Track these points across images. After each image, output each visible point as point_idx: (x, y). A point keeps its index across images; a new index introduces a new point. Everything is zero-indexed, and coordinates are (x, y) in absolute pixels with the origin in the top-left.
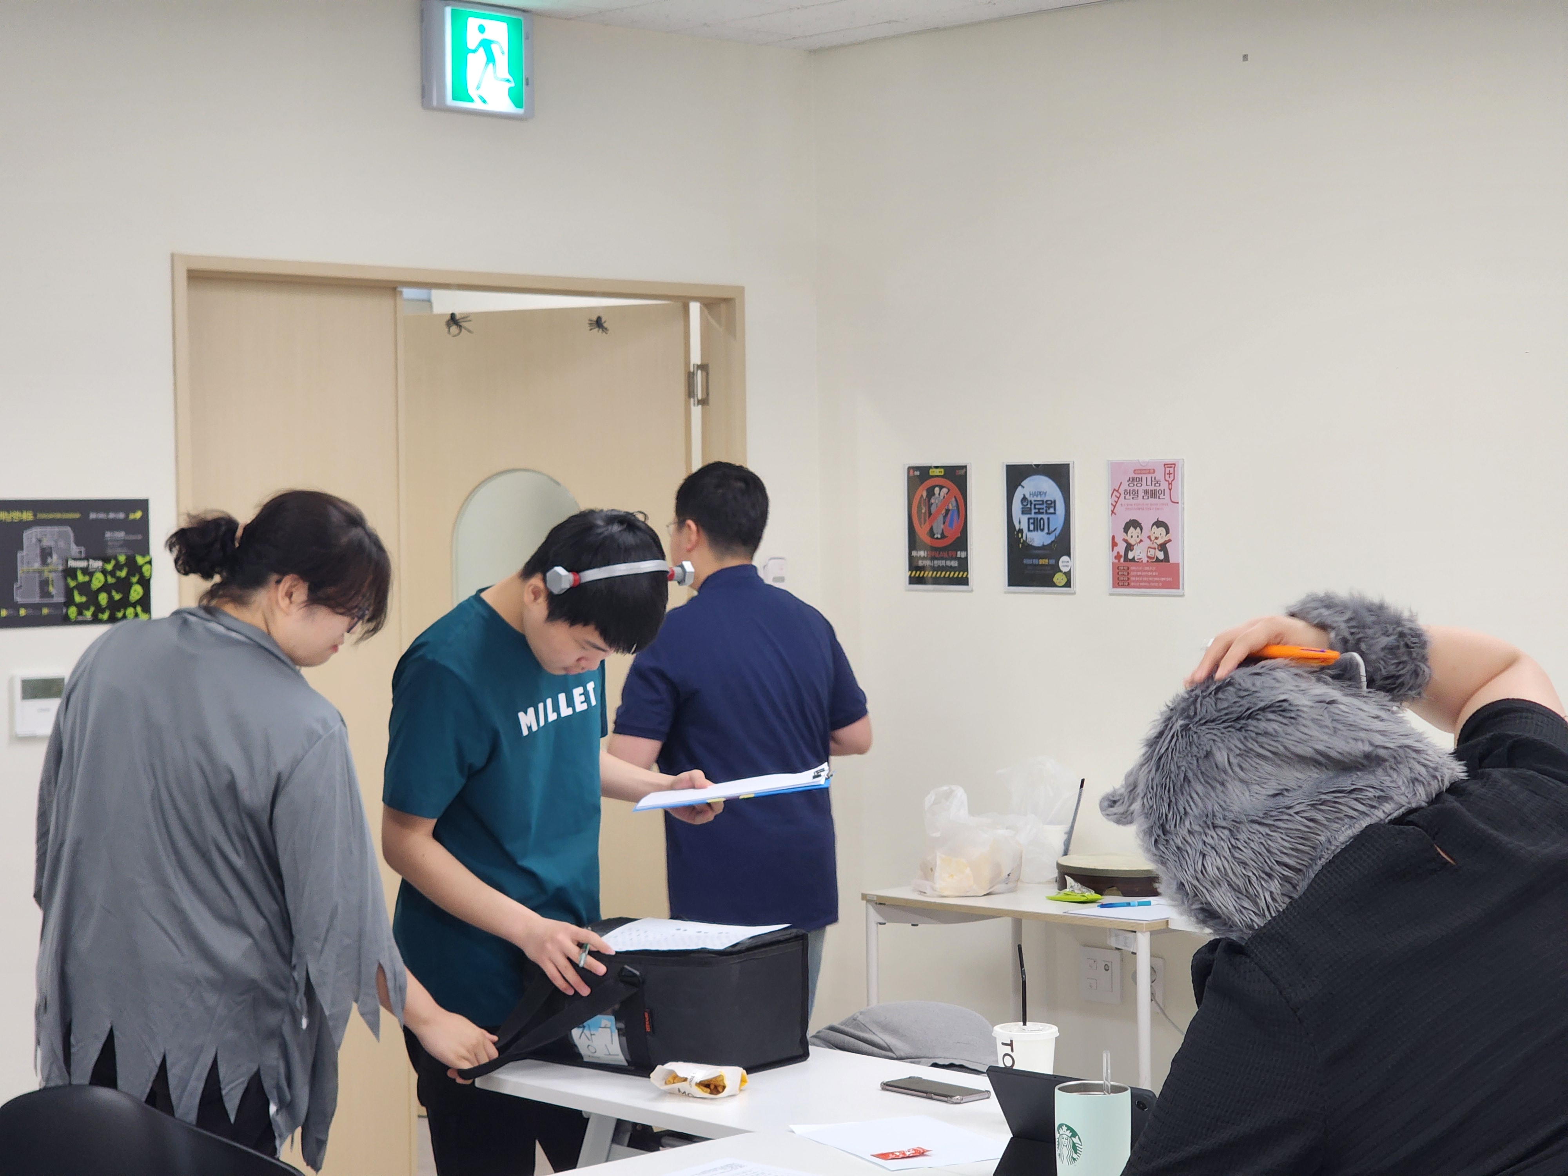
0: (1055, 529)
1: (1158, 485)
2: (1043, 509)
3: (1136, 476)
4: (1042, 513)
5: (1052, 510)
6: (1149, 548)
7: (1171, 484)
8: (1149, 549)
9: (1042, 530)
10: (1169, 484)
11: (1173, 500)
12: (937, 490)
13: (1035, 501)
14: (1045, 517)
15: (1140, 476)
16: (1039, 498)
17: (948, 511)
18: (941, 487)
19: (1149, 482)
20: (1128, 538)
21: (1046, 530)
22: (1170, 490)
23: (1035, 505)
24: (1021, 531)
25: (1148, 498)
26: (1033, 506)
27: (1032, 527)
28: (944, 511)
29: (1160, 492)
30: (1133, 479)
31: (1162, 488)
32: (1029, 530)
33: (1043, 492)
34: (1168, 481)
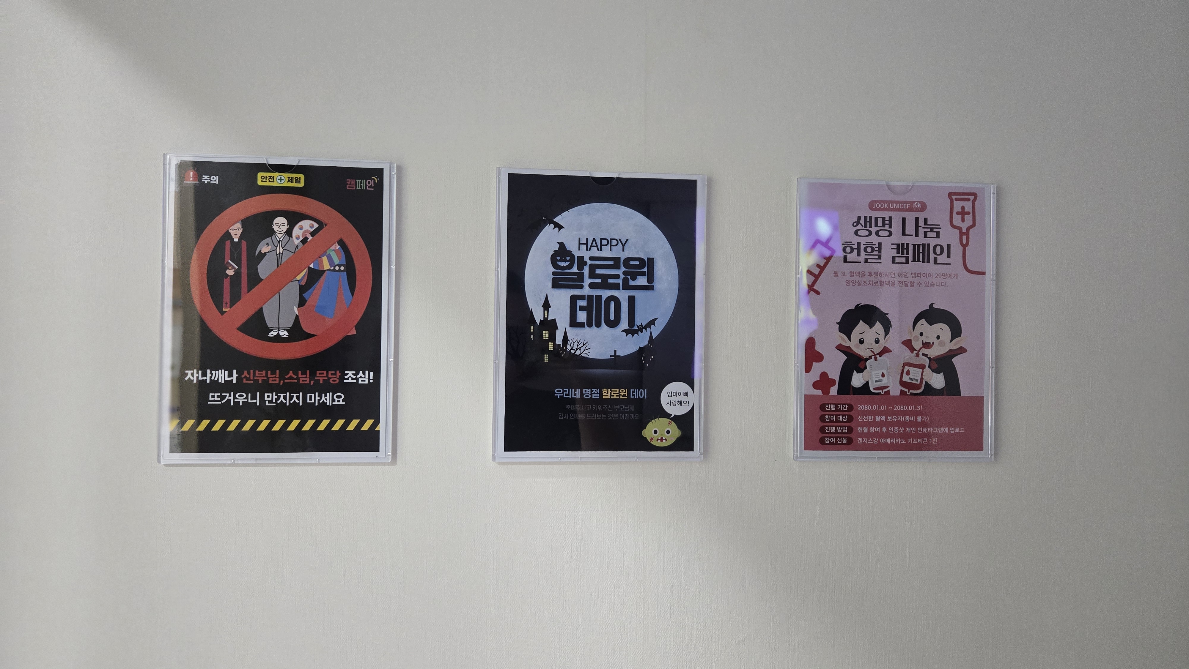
0: (652, 322)
1: (934, 235)
2: (617, 277)
3: (874, 214)
4: (616, 287)
5: (642, 281)
6: (905, 364)
7: (967, 234)
8: (906, 368)
9: (613, 324)
10: (961, 234)
11: (970, 268)
12: (280, 224)
13: (591, 258)
14: (623, 295)
15: (886, 215)
16: (606, 253)
17: (315, 275)
18: (294, 218)
19: (910, 228)
20: (852, 344)
21: (624, 324)
22: (964, 246)
23: (592, 268)
24: (551, 325)
25: (907, 262)
26: (586, 271)
27: (582, 317)
28: (302, 275)
29: (938, 249)
30: (868, 221)
31: (943, 241)
32: (574, 323)
33: (618, 241)
34: (960, 228)
